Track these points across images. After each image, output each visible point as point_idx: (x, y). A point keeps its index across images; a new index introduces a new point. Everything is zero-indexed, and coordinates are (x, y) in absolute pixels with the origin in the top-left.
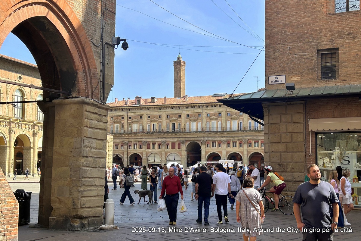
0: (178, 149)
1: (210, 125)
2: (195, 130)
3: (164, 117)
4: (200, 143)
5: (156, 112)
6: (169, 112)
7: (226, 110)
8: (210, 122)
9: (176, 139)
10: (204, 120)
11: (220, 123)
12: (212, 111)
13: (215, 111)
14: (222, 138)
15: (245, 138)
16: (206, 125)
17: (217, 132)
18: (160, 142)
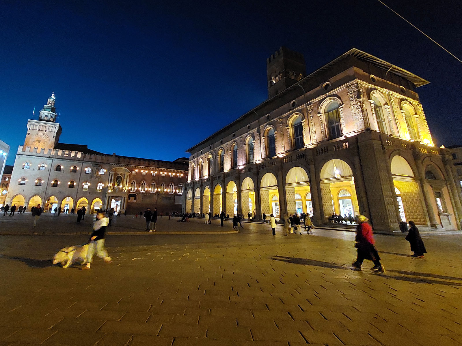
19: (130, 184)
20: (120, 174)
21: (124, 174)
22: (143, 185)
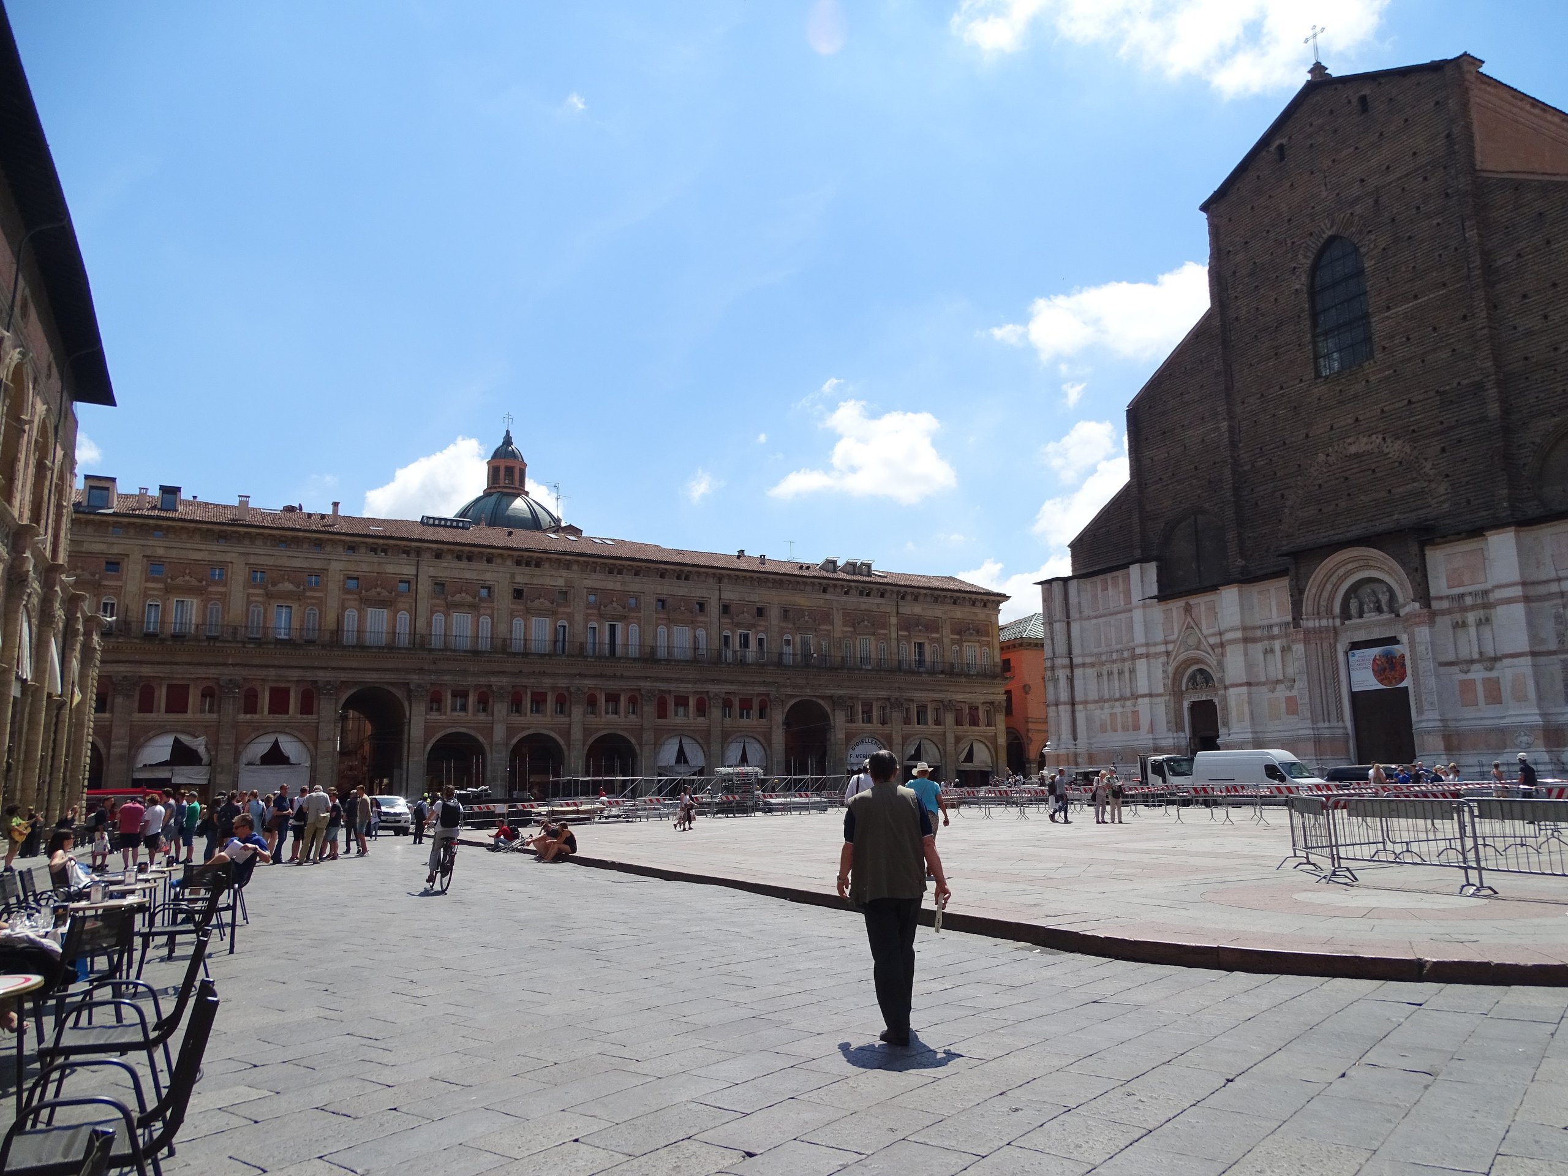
0: (299, 716)
1: (447, 627)
2: (383, 640)
3: (238, 574)
4: (399, 694)
5: (200, 552)
6: (265, 556)
7: (513, 575)
8: (447, 615)
9: (295, 674)
10: (423, 607)
11: (485, 621)
12: (456, 574)
13: (468, 575)
14: (493, 679)
15: (578, 681)
16: (429, 624)
17: (476, 653)
18: (210, 684)
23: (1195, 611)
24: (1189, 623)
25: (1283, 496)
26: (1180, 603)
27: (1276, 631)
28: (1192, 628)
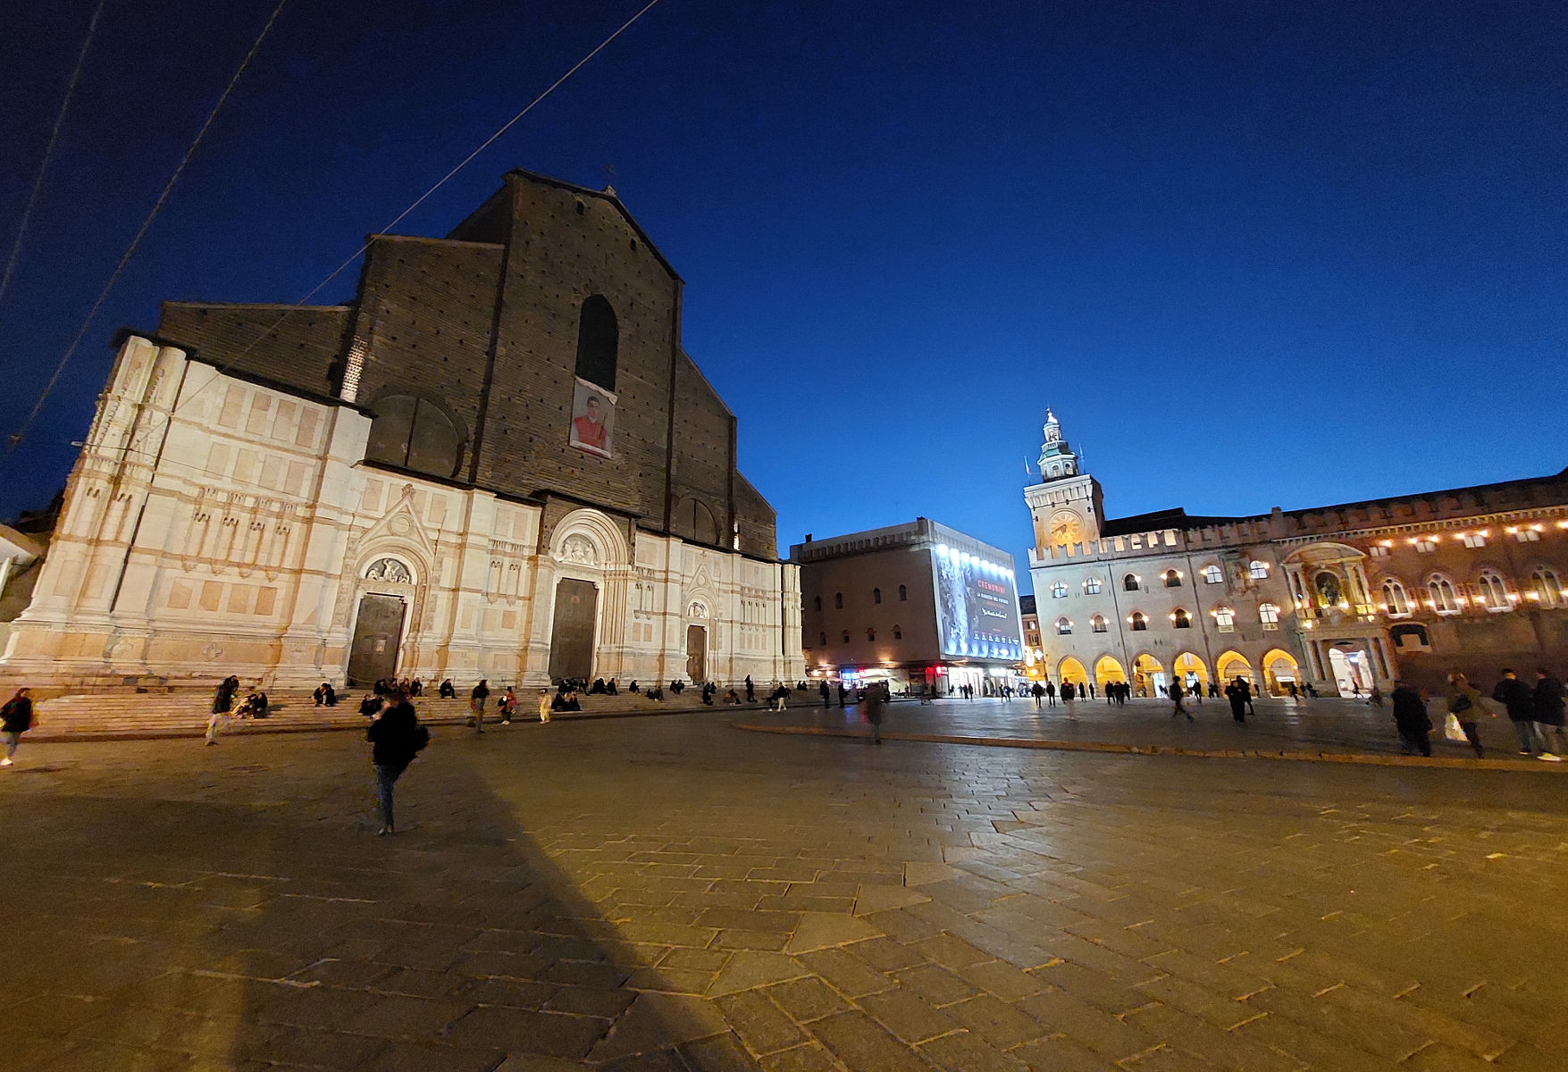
19: (1379, 593)
20: (1323, 567)
21: (1341, 563)
22: (1440, 587)
23: (415, 496)
24: (407, 506)
25: (531, 440)
26: (402, 481)
27: (508, 549)
28: (410, 513)
